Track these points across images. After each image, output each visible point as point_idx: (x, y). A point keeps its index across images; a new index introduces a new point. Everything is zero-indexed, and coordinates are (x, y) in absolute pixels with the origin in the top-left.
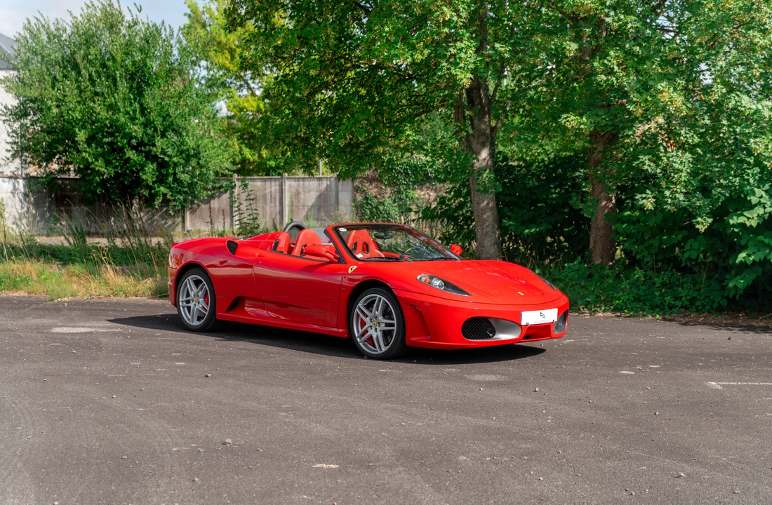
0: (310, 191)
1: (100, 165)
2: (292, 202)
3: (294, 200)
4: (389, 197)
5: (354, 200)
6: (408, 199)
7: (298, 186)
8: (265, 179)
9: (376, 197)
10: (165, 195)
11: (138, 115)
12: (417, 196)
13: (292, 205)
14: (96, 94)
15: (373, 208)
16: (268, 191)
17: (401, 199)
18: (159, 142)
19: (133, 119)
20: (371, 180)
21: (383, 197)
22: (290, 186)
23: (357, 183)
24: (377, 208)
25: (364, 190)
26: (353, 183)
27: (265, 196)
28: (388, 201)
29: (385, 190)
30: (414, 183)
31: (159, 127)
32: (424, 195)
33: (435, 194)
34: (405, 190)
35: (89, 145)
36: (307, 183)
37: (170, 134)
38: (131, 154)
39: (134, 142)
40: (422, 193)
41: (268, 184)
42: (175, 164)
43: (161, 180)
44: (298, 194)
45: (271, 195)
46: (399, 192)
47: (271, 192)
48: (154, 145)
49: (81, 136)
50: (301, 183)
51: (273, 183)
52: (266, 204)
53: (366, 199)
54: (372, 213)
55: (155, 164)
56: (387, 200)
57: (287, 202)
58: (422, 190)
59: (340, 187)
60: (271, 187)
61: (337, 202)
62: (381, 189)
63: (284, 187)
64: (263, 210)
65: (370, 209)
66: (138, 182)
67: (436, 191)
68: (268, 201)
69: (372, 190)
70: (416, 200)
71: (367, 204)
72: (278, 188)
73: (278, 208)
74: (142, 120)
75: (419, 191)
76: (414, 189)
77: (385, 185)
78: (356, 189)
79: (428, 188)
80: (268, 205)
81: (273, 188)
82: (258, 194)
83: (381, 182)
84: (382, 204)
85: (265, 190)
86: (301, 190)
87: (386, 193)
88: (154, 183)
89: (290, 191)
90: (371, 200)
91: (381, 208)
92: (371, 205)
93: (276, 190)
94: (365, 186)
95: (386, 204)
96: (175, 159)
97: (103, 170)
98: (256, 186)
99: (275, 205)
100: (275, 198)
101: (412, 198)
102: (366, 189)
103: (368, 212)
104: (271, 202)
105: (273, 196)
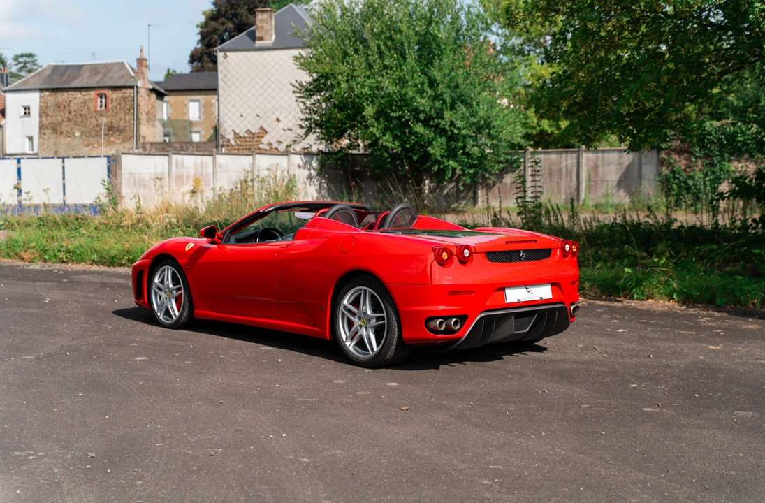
0: (609, 164)
1: (387, 140)
2: (589, 176)
3: (592, 175)
4: (700, 170)
5: (660, 174)
6: (722, 173)
7: (597, 158)
8: (561, 152)
9: (685, 170)
10: (454, 170)
11: (426, 87)
12: (733, 168)
13: (589, 179)
14: (385, 67)
15: (681, 182)
16: (564, 164)
17: (714, 172)
18: (447, 115)
19: (421, 92)
20: (679, 152)
21: (693, 170)
22: (588, 159)
23: (663, 155)
24: (685, 183)
25: (671, 163)
26: (658, 155)
27: (560, 170)
28: (699, 175)
29: (696, 162)
30: (731, 154)
31: (448, 99)
32: (742, 167)
33: (754, 167)
34: (719, 162)
35: (377, 120)
36: (606, 155)
37: (460, 106)
38: (419, 128)
39: (422, 116)
40: (740, 165)
41: (564, 156)
42: (465, 137)
43: (451, 154)
44: (596, 167)
45: (567, 169)
46: (712, 165)
47: (567, 165)
48: (442, 118)
49: (369, 111)
50: (600, 155)
51: (569, 156)
52: (561, 179)
53: (673, 172)
54: (679, 187)
55: (444, 139)
56: (698, 173)
57: (584, 176)
58: (739, 162)
59: (643, 160)
60: (567, 160)
61: (640, 177)
62: (691, 161)
63: (580, 161)
64: (558, 186)
65: (677, 184)
66: (427, 157)
67: (756, 163)
68: (564, 176)
69: (680, 162)
70: (732, 174)
71: (674, 177)
72: (575, 161)
73: (574, 182)
74: (430, 92)
75: (736, 163)
76: (730, 161)
77: (696, 157)
78: (662, 162)
79: (747, 160)
80: (563, 180)
81: (569, 162)
82: (553, 168)
83: (691, 154)
84: (692, 178)
85: (561, 163)
86: (600, 163)
87: (697, 166)
88: (442, 157)
89: (587, 165)
90: (678, 174)
91: (690, 183)
92: (678, 179)
93: (572, 163)
94: (672, 158)
95: (696, 178)
96: (464, 132)
97: (390, 145)
98: (551, 160)
99: (571, 179)
100: (571, 172)
101: (728, 171)
102: (672, 161)
103: (675, 187)
104: (567, 176)
105: (569, 170)
